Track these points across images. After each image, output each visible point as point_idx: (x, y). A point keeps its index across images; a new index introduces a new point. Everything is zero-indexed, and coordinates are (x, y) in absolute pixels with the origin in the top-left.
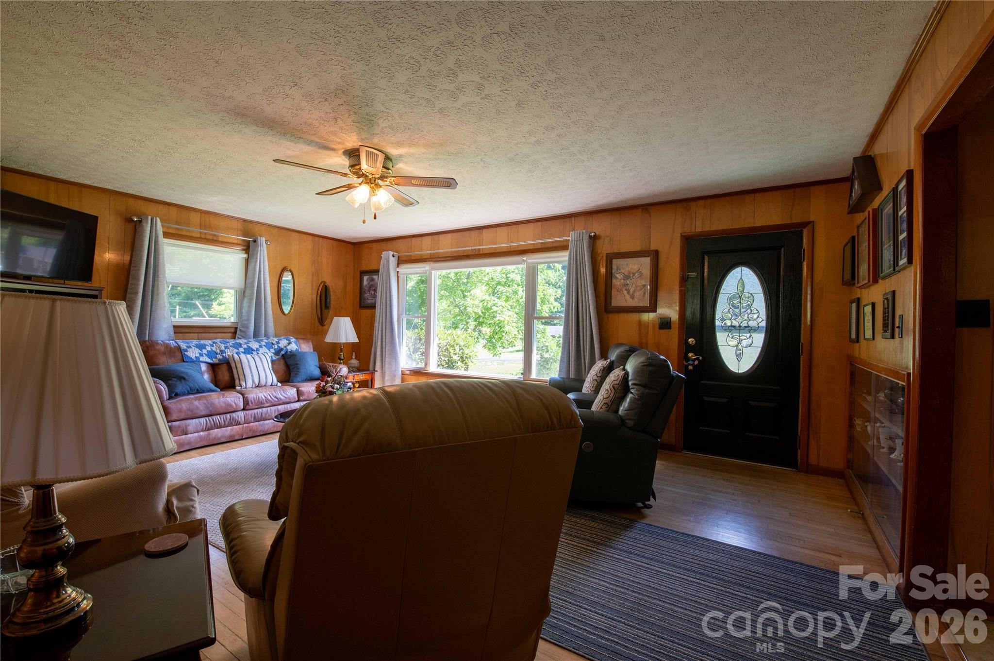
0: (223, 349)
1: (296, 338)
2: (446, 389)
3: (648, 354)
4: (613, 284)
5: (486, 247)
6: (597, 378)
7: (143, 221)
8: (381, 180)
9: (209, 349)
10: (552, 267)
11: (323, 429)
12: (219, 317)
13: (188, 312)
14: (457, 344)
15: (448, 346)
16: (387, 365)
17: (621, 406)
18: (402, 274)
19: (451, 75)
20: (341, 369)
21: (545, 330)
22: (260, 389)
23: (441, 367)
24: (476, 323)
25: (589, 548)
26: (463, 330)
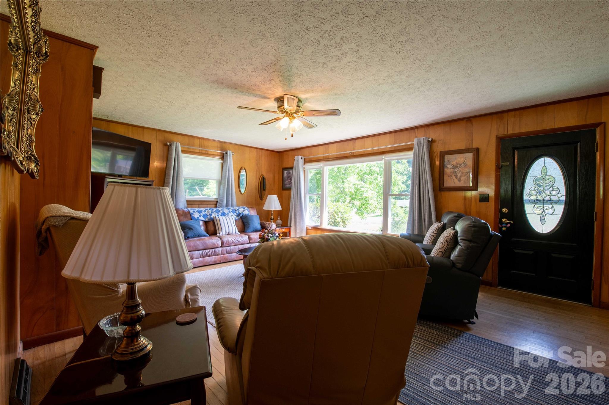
0: (211, 213)
1: (248, 207)
2: (339, 239)
3: (472, 219)
4: (445, 172)
5: (358, 151)
6: (434, 235)
7: (172, 145)
8: (295, 114)
9: (204, 213)
10: (401, 162)
11: (270, 260)
12: (208, 196)
13: (192, 193)
14: (340, 211)
15: (334, 212)
16: (298, 224)
17: (452, 254)
18: (306, 169)
19: (338, 46)
20: (272, 225)
21: (395, 203)
22: (230, 235)
23: (330, 225)
24: (351, 198)
25: (429, 346)
26: (342, 202)
